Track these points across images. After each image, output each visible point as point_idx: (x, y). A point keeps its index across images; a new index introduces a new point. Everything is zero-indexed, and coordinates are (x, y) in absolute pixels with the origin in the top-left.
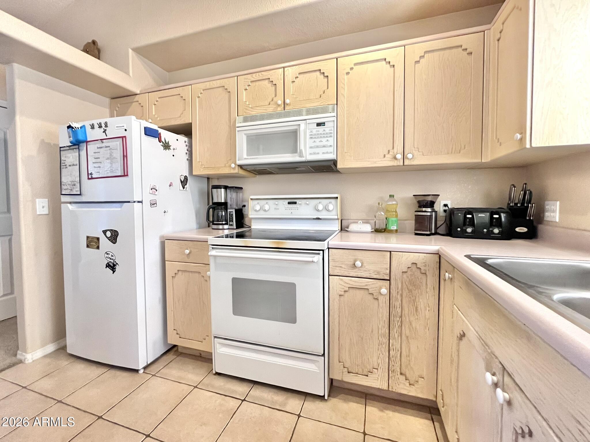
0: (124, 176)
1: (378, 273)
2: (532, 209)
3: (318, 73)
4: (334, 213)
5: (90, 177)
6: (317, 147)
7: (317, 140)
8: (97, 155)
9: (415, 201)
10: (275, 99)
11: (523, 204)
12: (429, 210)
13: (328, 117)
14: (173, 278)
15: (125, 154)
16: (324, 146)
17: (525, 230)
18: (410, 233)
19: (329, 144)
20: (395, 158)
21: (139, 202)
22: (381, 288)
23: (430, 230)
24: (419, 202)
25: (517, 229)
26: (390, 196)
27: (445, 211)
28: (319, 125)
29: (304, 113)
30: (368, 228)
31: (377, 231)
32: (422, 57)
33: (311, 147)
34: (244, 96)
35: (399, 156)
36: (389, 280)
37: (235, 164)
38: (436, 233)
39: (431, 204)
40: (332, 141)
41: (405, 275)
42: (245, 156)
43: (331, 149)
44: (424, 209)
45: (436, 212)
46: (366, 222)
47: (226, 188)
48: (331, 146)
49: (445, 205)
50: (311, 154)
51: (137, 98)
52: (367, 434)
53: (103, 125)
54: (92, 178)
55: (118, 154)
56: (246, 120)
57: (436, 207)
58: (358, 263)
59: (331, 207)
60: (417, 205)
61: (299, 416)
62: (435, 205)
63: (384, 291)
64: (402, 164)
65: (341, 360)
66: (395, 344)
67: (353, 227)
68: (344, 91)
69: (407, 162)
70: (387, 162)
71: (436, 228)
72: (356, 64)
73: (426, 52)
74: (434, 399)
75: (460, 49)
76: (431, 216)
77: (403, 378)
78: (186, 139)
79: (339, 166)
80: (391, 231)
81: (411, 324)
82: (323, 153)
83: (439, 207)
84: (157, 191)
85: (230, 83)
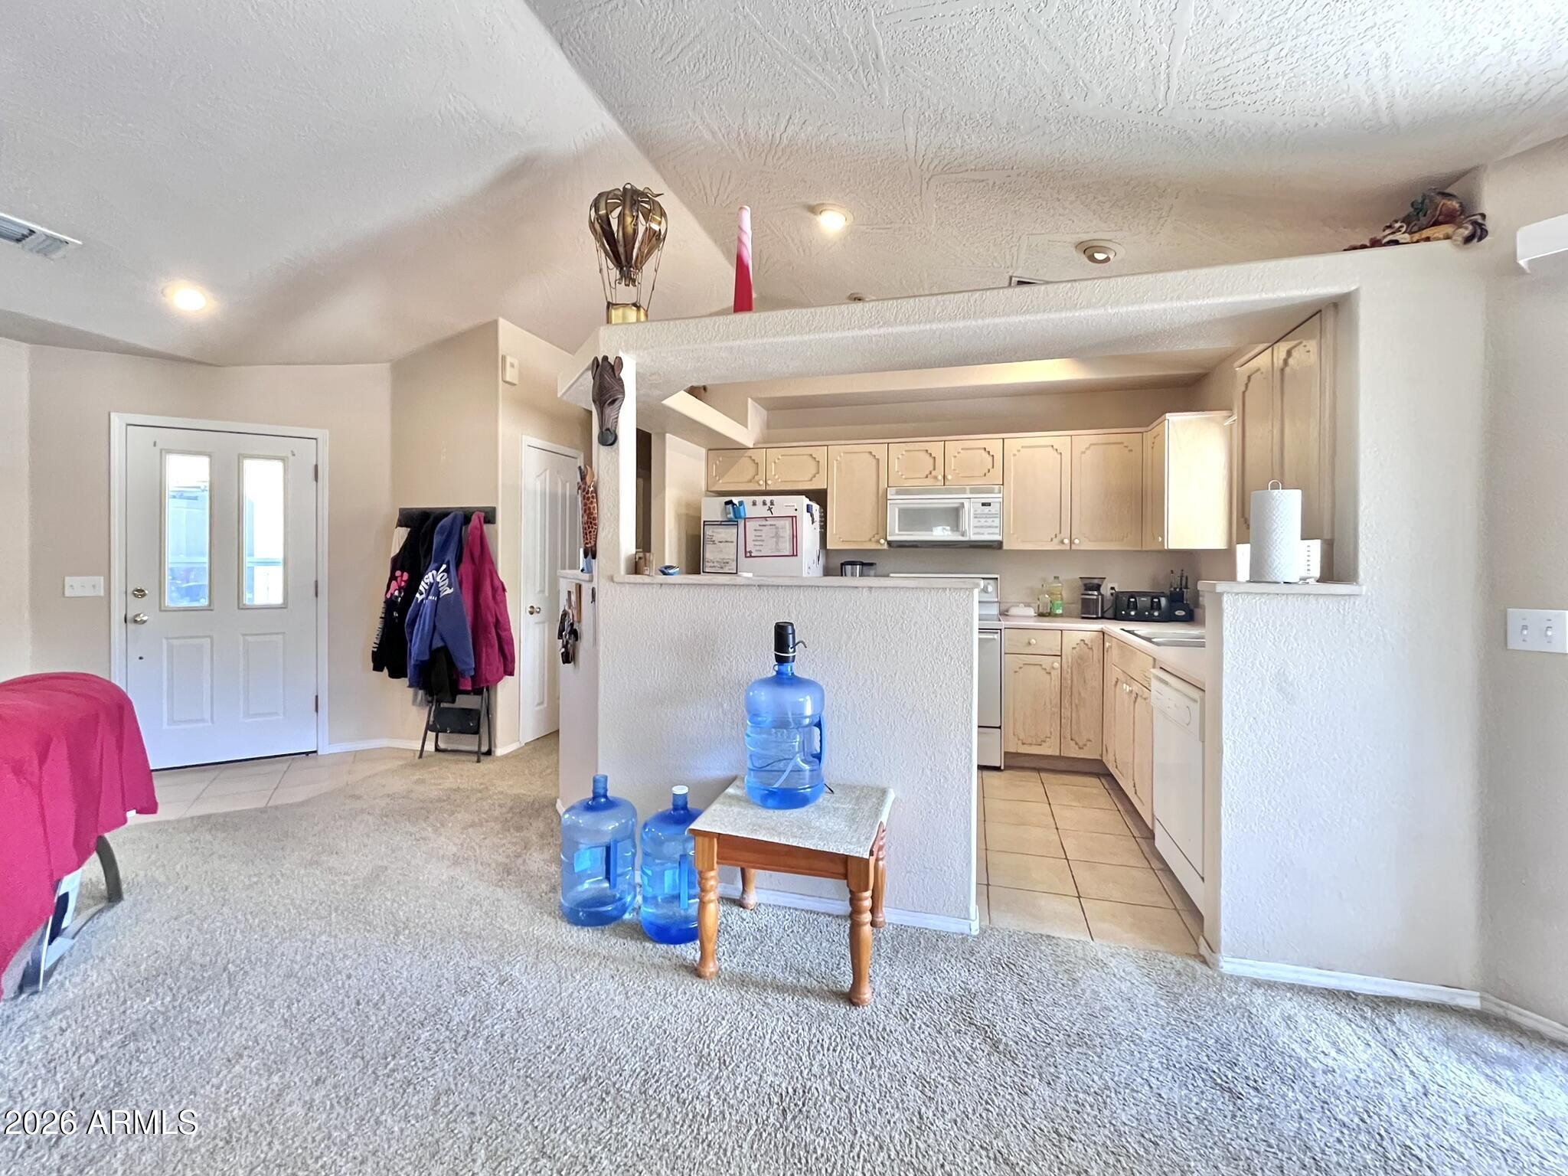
0: (793, 555)
1: (1051, 650)
2: (1187, 594)
3: (983, 451)
4: (994, 595)
5: (748, 555)
6: (982, 527)
7: (983, 520)
8: (759, 533)
9: (1080, 583)
10: (934, 473)
11: (1181, 589)
12: (1096, 593)
13: (994, 498)
15: (794, 534)
16: (990, 527)
17: (1183, 613)
18: (1076, 617)
19: (995, 524)
20: (1062, 542)
22: (1053, 663)
23: (1097, 613)
24: (1085, 585)
25: (1177, 613)
26: (1055, 577)
27: (1112, 594)
28: (984, 504)
29: (968, 491)
30: (1031, 612)
31: (1041, 615)
32: (1087, 449)
33: (976, 527)
34: (895, 466)
35: (1066, 541)
36: (1061, 656)
37: (886, 539)
38: (1103, 617)
39: (1098, 588)
40: (997, 522)
41: (1074, 651)
42: (897, 531)
43: (997, 530)
44: (1090, 592)
45: (1102, 595)
46: (1028, 605)
47: (862, 564)
48: (996, 527)
49: (1112, 588)
50: (974, 534)
51: (749, 453)
53: (768, 504)
54: (751, 556)
55: (788, 533)
56: (898, 493)
57: (1102, 590)
58: (1033, 641)
59: (990, 589)
60: (1083, 588)
62: (1101, 589)
63: (1056, 665)
64: (1068, 548)
65: (1016, 734)
66: (1066, 713)
67: (1014, 611)
68: (1010, 476)
69: (1074, 547)
70: (1054, 546)
71: (1103, 612)
72: (1022, 447)
73: (1091, 445)
74: (1099, 758)
75: (1122, 446)
76: (1098, 599)
77: (1072, 743)
78: (819, 507)
79: (1005, 547)
80: (1056, 616)
81: (1080, 694)
82: (989, 534)
83: (1106, 590)
85: (880, 450)
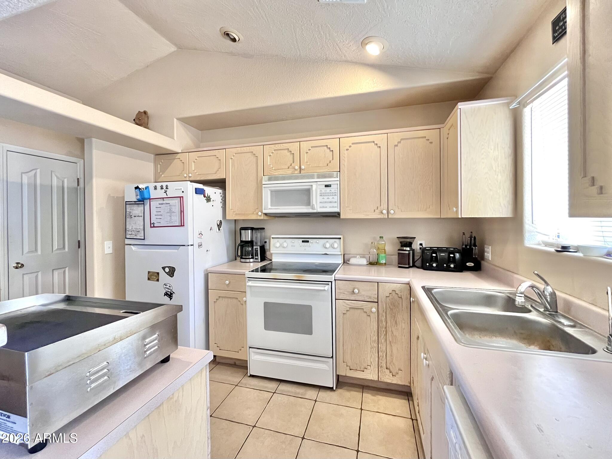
0: (181, 226)
1: (370, 297)
2: (476, 250)
3: (326, 148)
4: (338, 249)
5: (152, 225)
6: (326, 202)
7: (326, 197)
8: (159, 210)
9: (398, 241)
10: (293, 165)
11: (470, 246)
12: (408, 249)
13: (333, 181)
14: (214, 303)
15: (182, 210)
16: (330, 202)
17: (472, 264)
18: (394, 266)
19: (334, 200)
20: (382, 213)
21: (191, 245)
22: (372, 308)
23: (409, 264)
24: (401, 242)
25: (468, 264)
26: (380, 237)
27: (420, 248)
28: (326, 186)
29: (316, 177)
30: (364, 261)
31: (371, 264)
32: (399, 142)
33: (321, 202)
34: (268, 160)
35: (385, 212)
36: (378, 302)
37: (262, 212)
38: (414, 266)
39: (410, 245)
40: (336, 198)
41: (388, 299)
42: (270, 207)
43: (336, 205)
44: (405, 248)
45: (413, 250)
46: (363, 256)
47: (252, 229)
48: (335, 202)
49: (421, 244)
50: (321, 207)
51: (178, 156)
52: (363, 410)
53: (164, 187)
54: (154, 227)
55: (177, 209)
56: (270, 179)
57: (414, 246)
58: (356, 291)
59: (336, 245)
60: (400, 245)
61: (316, 401)
62: (412, 245)
63: (374, 310)
64: (387, 217)
65: (345, 361)
66: (382, 347)
67: (353, 261)
68: (345, 163)
69: (390, 216)
70: (376, 216)
71: (414, 262)
72: (353, 144)
73: (402, 139)
74: (409, 385)
75: (424, 139)
76: (409, 254)
77: (388, 371)
78: (220, 191)
79: (342, 216)
80: (381, 264)
81: (392, 333)
82: (330, 207)
83: (416, 246)
84: (202, 235)
85: (258, 150)
